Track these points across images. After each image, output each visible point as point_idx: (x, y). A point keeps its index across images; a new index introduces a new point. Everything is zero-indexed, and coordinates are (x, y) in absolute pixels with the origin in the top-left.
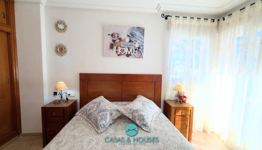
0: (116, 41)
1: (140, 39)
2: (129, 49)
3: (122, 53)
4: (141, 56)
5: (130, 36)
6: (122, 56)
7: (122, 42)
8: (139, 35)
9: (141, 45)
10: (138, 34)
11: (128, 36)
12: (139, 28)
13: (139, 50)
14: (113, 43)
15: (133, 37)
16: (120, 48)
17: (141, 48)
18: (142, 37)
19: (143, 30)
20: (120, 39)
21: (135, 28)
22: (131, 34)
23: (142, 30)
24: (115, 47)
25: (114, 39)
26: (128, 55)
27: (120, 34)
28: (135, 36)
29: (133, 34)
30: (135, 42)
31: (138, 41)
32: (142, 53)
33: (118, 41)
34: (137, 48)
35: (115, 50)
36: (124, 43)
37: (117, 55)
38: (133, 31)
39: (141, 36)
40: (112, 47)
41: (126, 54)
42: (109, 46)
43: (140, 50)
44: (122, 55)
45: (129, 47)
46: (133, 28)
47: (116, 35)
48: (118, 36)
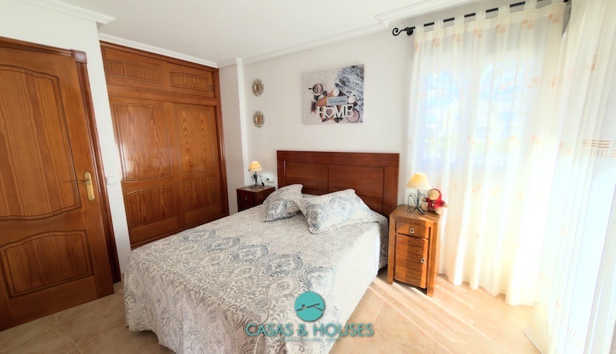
0: (320, 98)
1: (357, 88)
2: (338, 107)
3: (329, 117)
4: (359, 120)
5: (340, 84)
6: (329, 121)
7: (328, 98)
8: (355, 81)
9: (358, 98)
10: (353, 78)
11: (337, 85)
12: (353, 67)
13: (355, 108)
14: (315, 101)
15: (345, 85)
16: (325, 109)
17: (359, 103)
18: (361, 84)
19: (362, 70)
20: (325, 93)
21: (348, 70)
22: (341, 81)
23: (359, 71)
24: (318, 108)
25: (316, 95)
26: (338, 120)
27: (324, 84)
28: (347, 83)
29: (345, 79)
30: (348, 95)
31: (354, 92)
32: (360, 112)
33: (322, 96)
34: (352, 105)
35: (318, 111)
36: (331, 98)
37: (321, 121)
38: (344, 76)
39: (357, 82)
40: (314, 108)
41: (335, 117)
42: (310, 106)
43: (357, 107)
44: (329, 119)
45: (338, 104)
46: (344, 70)
47: (320, 87)
48: (322, 89)
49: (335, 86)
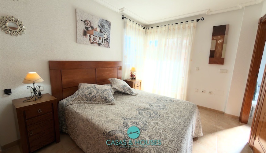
2: (100, 38)
3: (95, 42)
4: (108, 47)
5: (101, 26)
7: (94, 31)
8: (107, 28)
9: (108, 36)
10: (106, 26)
12: (107, 21)
14: (86, 30)
15: (103, 28)
16: (92, 37)
17: (109, 39)
18: (109, 30)
19: (110, 25)
20: (92, 28)
22: (101, 25)
24: (88, 35)
25: (87, 26)
26: (99, 44)
27: (92, 22)
28: (104, 27)
29: (103, 25)
30: (104, 33)
31: (107, 33)
32: (109, 43)
33: (90, 29)
34: (106, 39)
35: (88, 37)
36: (96, 32)
37: (90, 43)
38: (102, 23)
40: (85, 34)
41: (98, 42)
43: (108, 40)
44: (94, 43)
45: (99, 36)
46: (103, 20)
47: (89, 23)
48: (91, 25)
49: (98, 26)
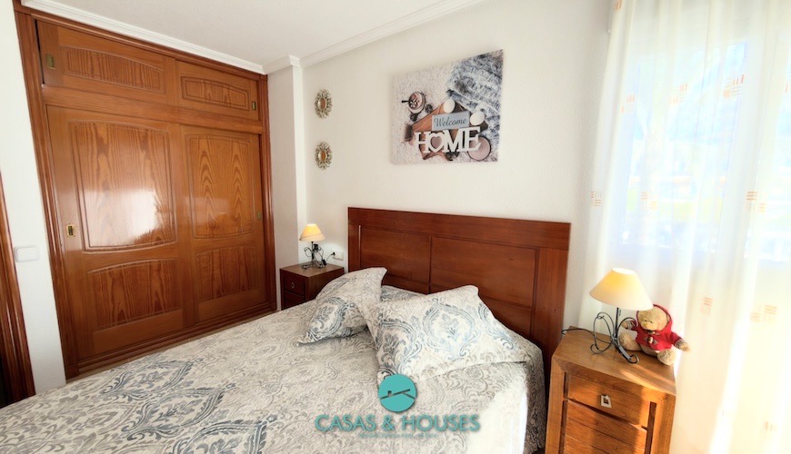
0: (420, 117)
1: (487, 97)
2: (452, 134)
3: (435, 151)
4: (490, 156)
5: (457, 91)
6: (435, 158)
7: (433, 117)
8: (484, 83)
9: (489, 115)
10: (480, 78)
11: (451, 92)
12: (482, 57)
13: (484, 134)
14: (412, 123)
15: (466, 92)
16: (428, 136)
17: (491, 124)
18: (495, 87)
19: (498, 61)
20: (429, 109)
21: (472, 62)
22: (458, 84)
23: (492, 63)
24: (417, 135)
25: (415, 111)
26: (450, 156)
27: (428, 92)
28: (470, 89)
29: (465, 81)
30: (470, 109)
31: (482, 105)
32: (493, 142)
33: (424, 114)
34: (478, 129)
35: (416, 142)
36: (439, 117)
37: (421, 157)
38: (464, 74)
39: (489, 85)
40: (409, 136)
41: (446, 150)
42: (402, 133)
43: (487, 133)
44: (435, 155)
45: (452, 127)
46: (465, 64)
47: (420, 98)
48: (424, 101)
49: (447, 95)
